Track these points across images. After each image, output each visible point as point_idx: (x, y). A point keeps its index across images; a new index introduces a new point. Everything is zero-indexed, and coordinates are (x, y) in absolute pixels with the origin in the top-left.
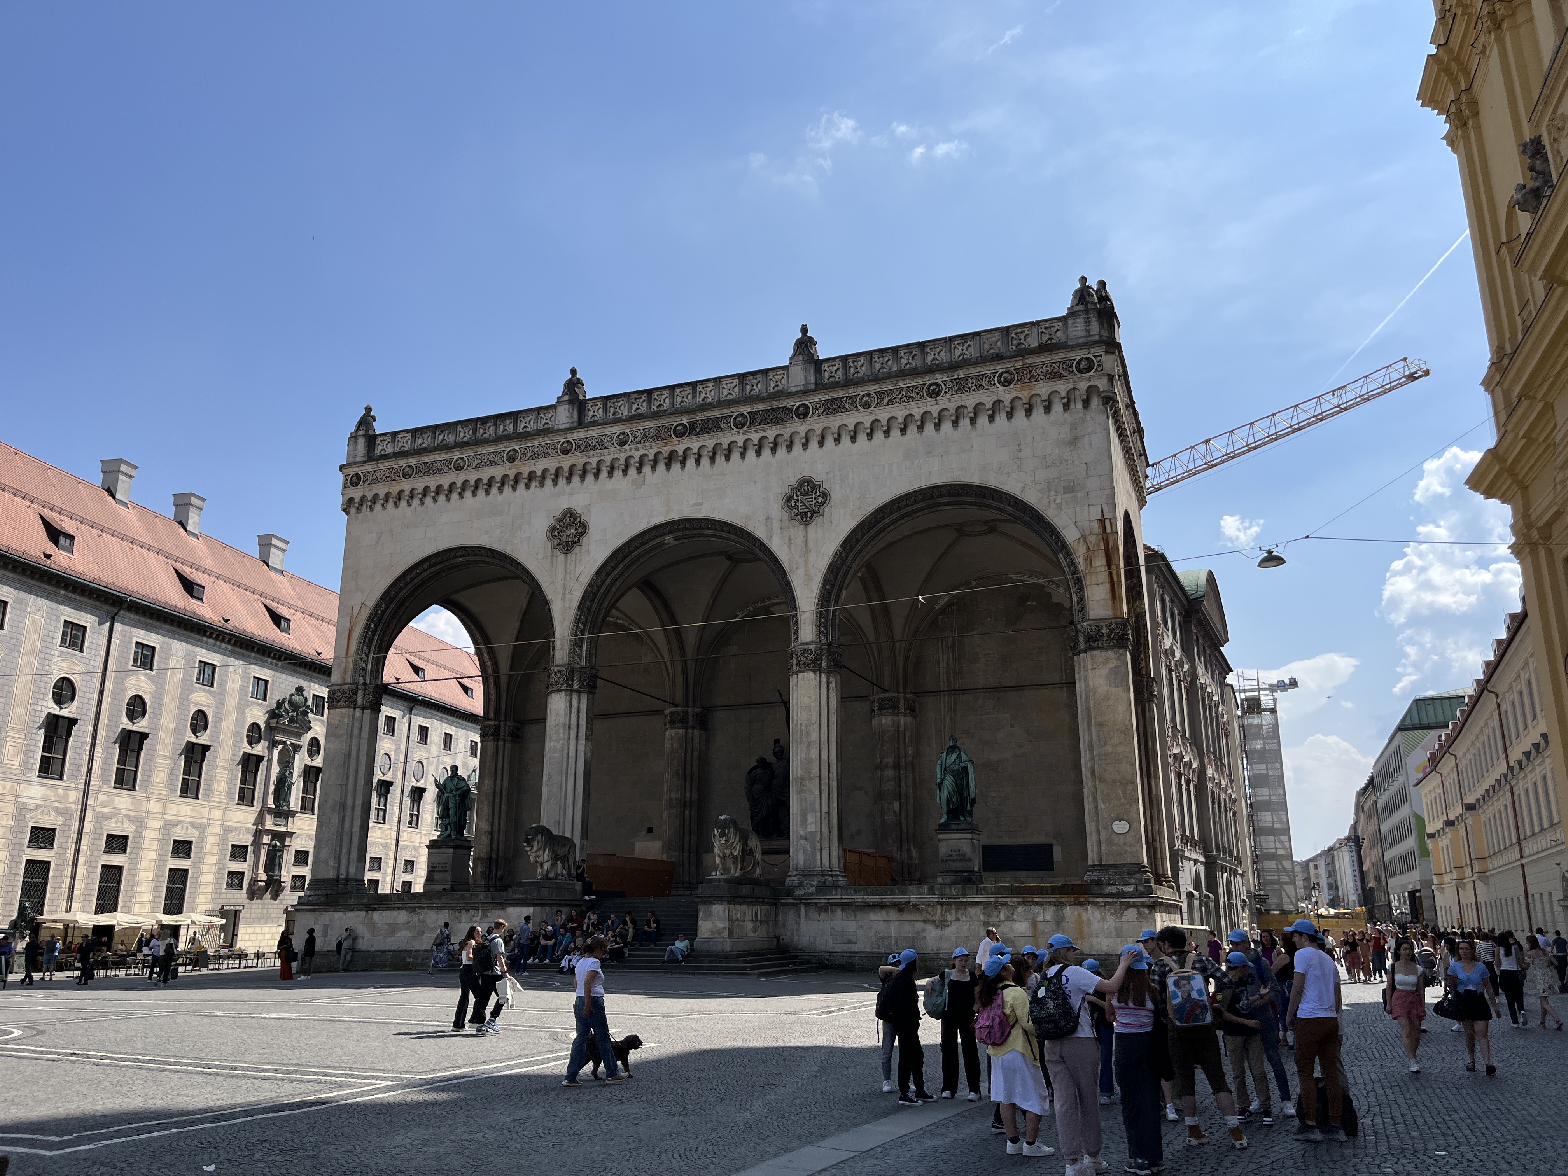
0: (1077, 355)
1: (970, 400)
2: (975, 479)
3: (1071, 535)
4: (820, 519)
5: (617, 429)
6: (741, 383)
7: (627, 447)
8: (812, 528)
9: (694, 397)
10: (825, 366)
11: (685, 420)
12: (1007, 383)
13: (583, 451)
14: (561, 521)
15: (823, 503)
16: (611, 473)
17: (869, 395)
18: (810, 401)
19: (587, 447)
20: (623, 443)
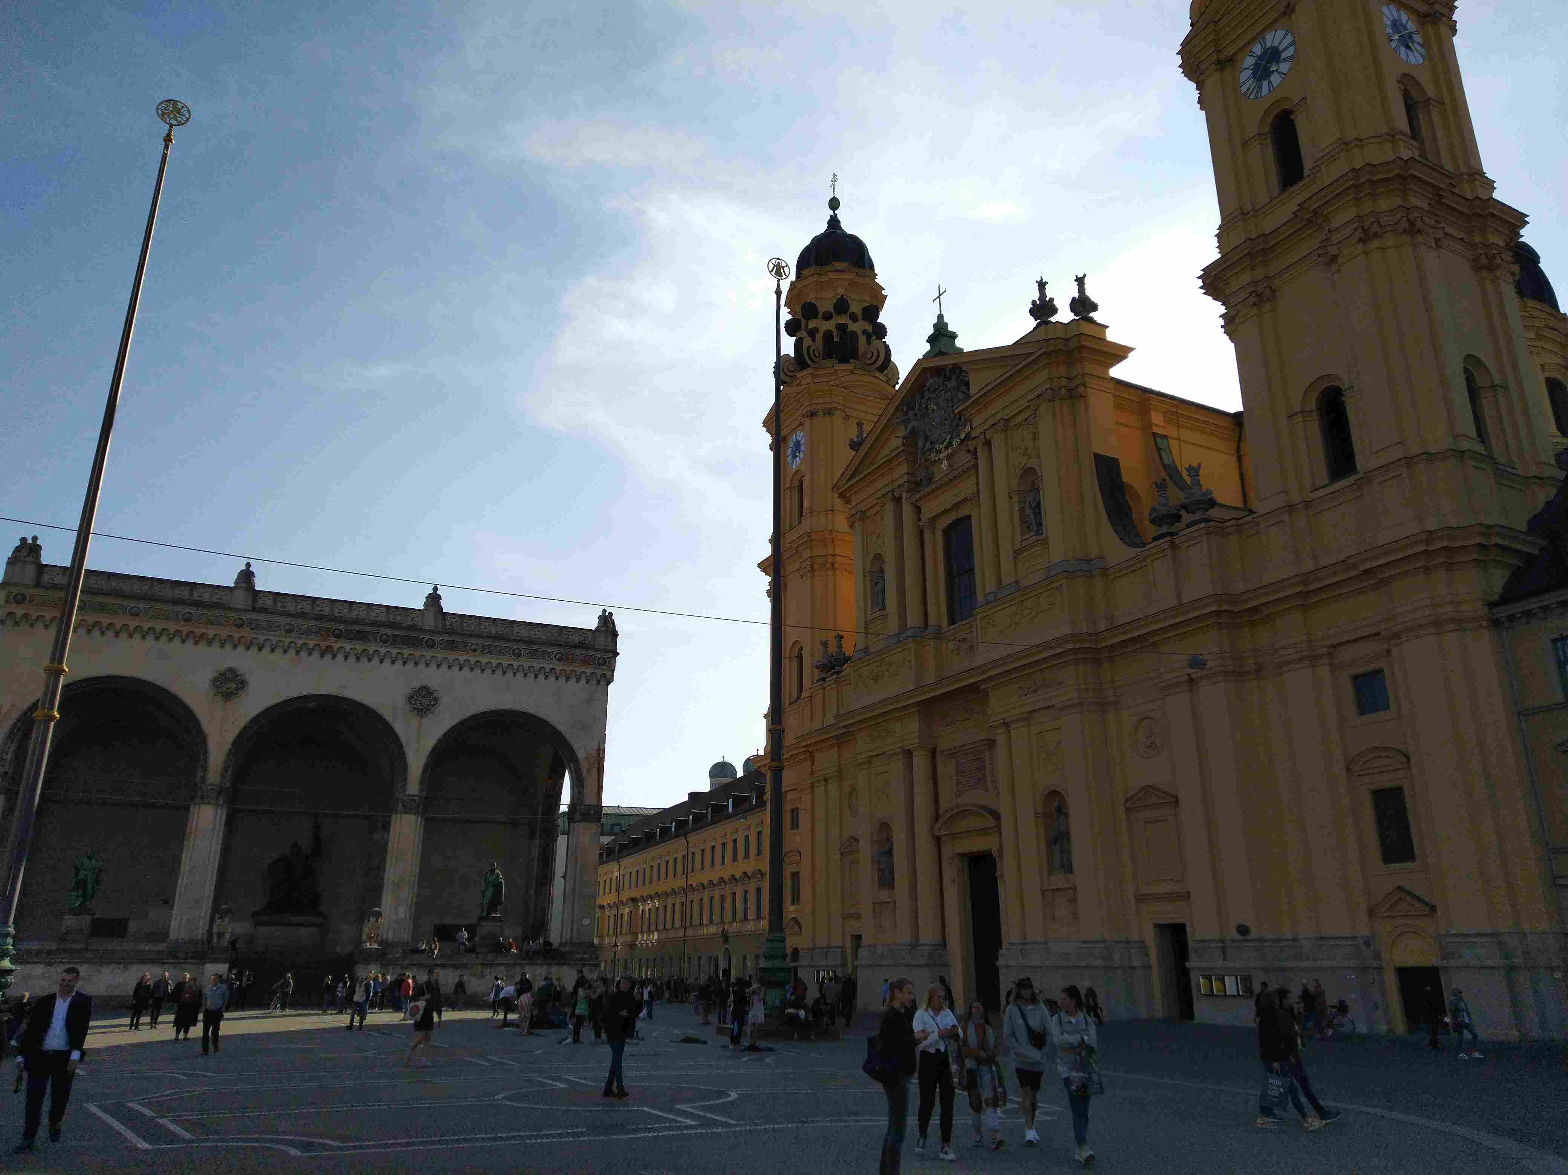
0: (599, 655)
1: (538, 664)
2: (532, 711)
3: (581, 754)
4: (430, 716)
5: (286, 620)
6: (387, 612)
7: (292, 634)
8: (424, 720)
9: (350, 611)
10: (448, 617)
11: (342, 627)
12: (560, 660)
13: (253, 629)
14: (223, 674)
15: (434, 705)
16: (273, 650)
17: (476, 644)
18: (436, 638)
19: (257, 627)
20: (289, 631)
